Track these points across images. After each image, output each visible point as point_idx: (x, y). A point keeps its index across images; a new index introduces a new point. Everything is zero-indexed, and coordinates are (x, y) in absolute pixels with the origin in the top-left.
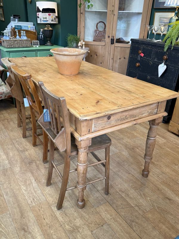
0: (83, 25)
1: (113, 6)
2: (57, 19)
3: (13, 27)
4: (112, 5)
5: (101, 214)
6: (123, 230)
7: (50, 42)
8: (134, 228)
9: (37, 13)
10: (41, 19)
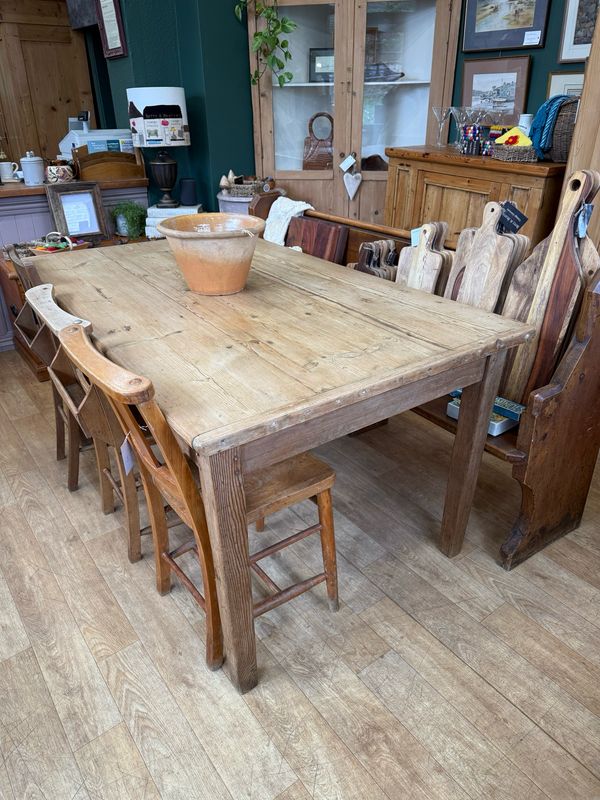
0: (270, 128)
1: (349, 69)
2: (188, 133)
3: (77, 147)
4: (345, 69)
5: (374, 626)
6: (435, 663)
7: (171, 197)
8: (464, 656)
9: (131, 120)
10: (141, 137)
